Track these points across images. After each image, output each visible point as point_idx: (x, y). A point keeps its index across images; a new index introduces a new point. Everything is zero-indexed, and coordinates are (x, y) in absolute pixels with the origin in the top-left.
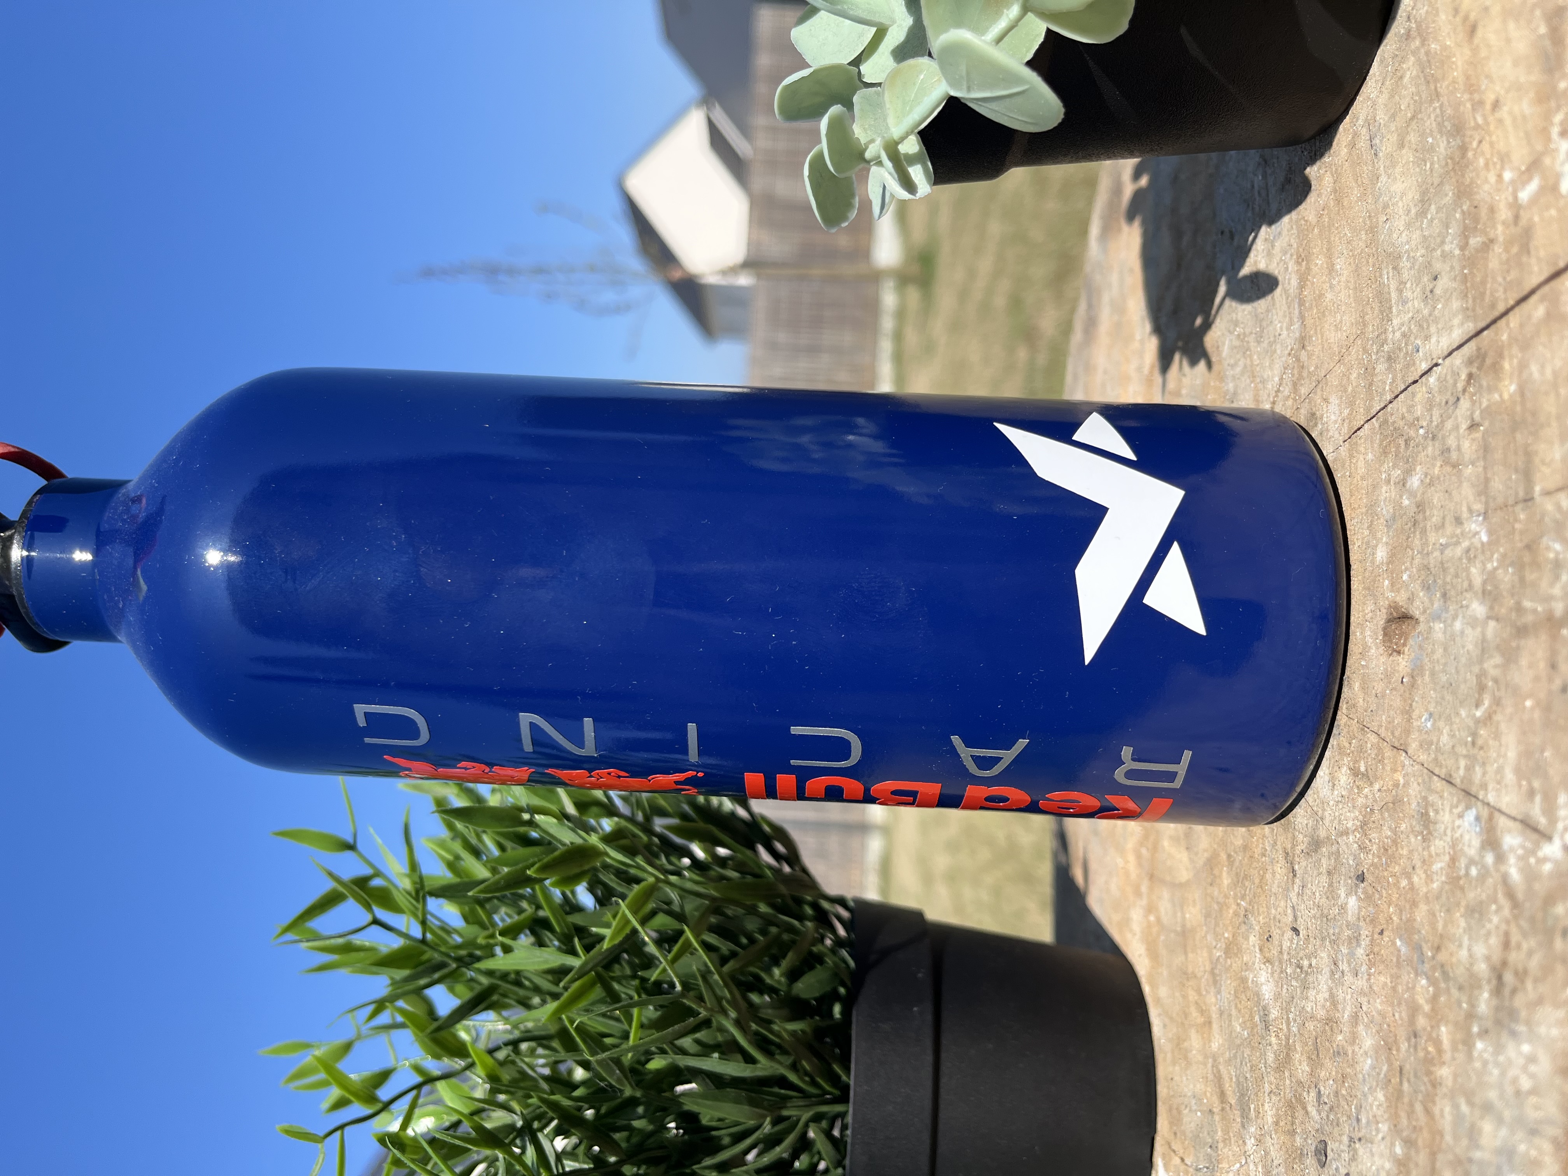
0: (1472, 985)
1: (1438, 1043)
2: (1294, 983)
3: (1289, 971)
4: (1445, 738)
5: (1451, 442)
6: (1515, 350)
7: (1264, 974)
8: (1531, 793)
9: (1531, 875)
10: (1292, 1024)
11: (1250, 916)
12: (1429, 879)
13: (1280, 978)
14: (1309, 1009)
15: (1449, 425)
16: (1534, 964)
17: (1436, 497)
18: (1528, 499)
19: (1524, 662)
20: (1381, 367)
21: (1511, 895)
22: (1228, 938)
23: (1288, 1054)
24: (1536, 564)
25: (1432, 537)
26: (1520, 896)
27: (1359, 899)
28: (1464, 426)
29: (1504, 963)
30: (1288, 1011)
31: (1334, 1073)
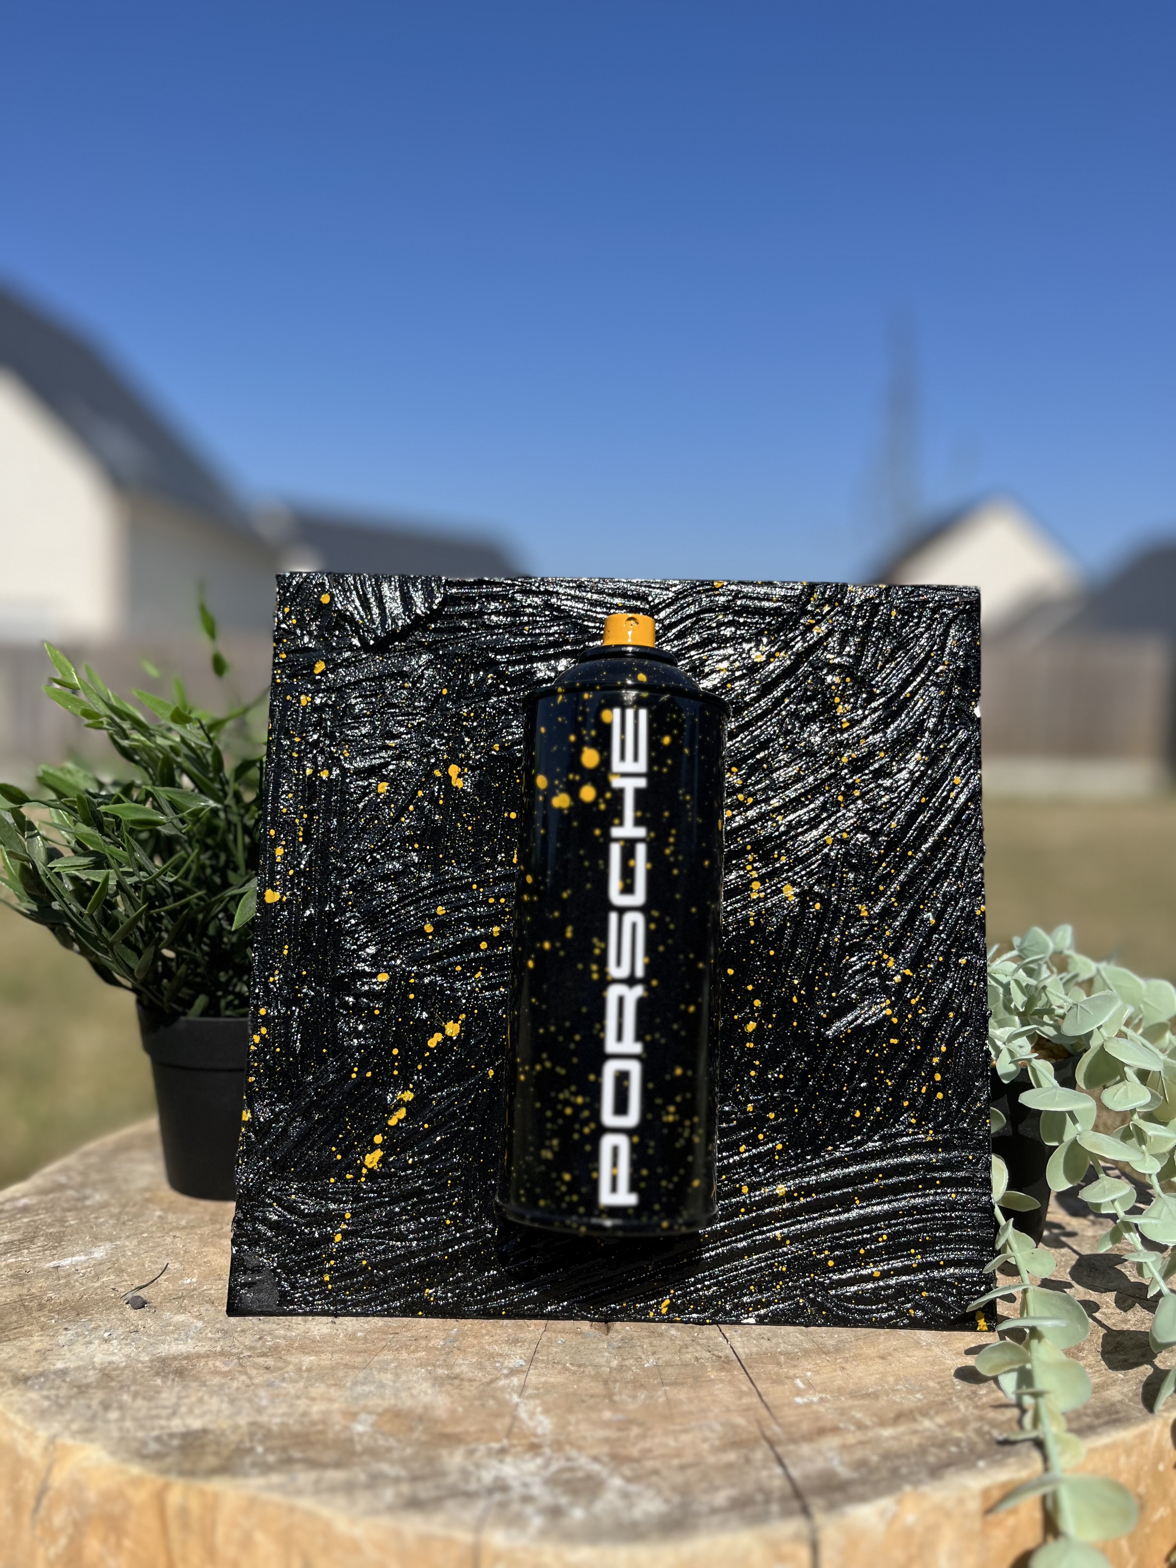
0: (450, 1367)
1: (416, 1351)
4: (555, 1349)
5: (691, 1349)
6: (729, 1377)
8: (537, 1389)
9: (503, 1389)
12: (489, 1344)
15: (699, 1348)
16: (466, 1393)
17: (665, 1342)
18: (663, 1384)
19: (593, 1384)
21: (492, 1381)
24: (635, 1388)
25: (647, 1341)
26: (493, 1385)
28: (697, 1355)
29: (462, 1380)
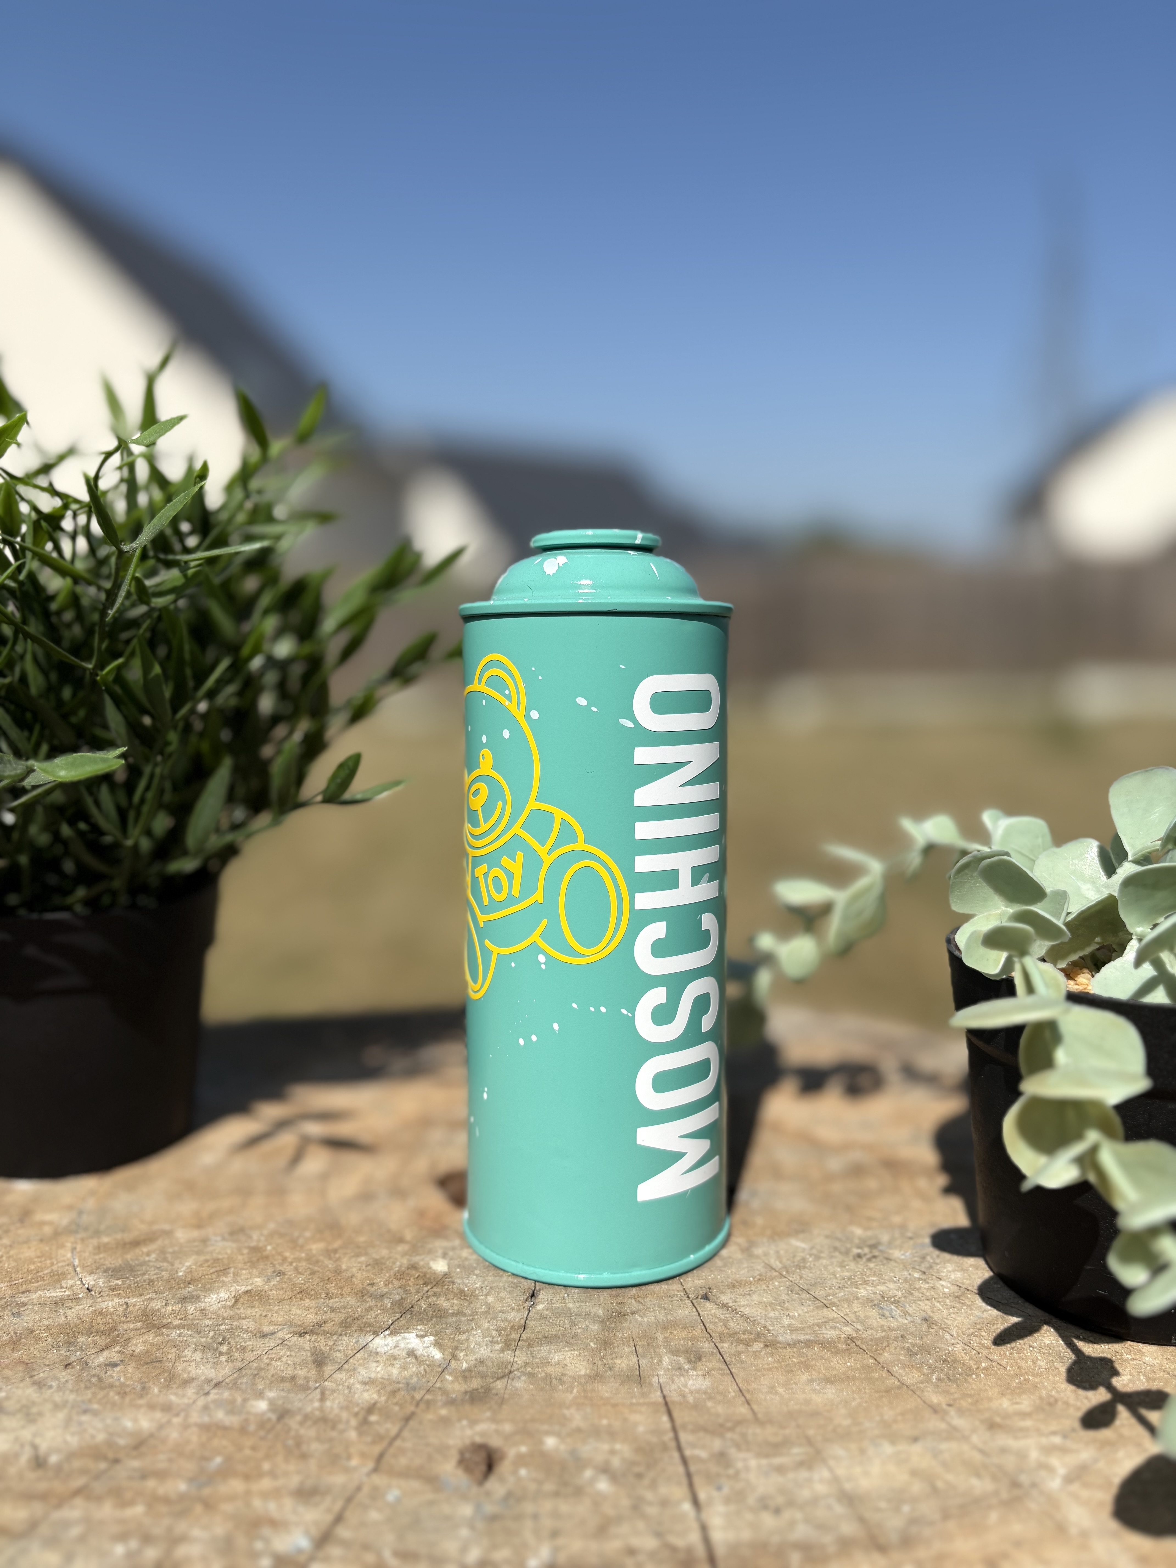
1: (131, 1502)
2: (211, 1334)
3: (223, 1327)
4: (374, 1515)
7: (227, 1296)
10: (178, 1332)
11: (278, 1279)
13: (218, 1316)
14: (186, 1352)
20: (717, 1444)
22: (265, 1250)
23: (154, 1326)
27: (263, 1414)
28: (634, 1542)
30: (189, 1327)
31: (128, 1383)
